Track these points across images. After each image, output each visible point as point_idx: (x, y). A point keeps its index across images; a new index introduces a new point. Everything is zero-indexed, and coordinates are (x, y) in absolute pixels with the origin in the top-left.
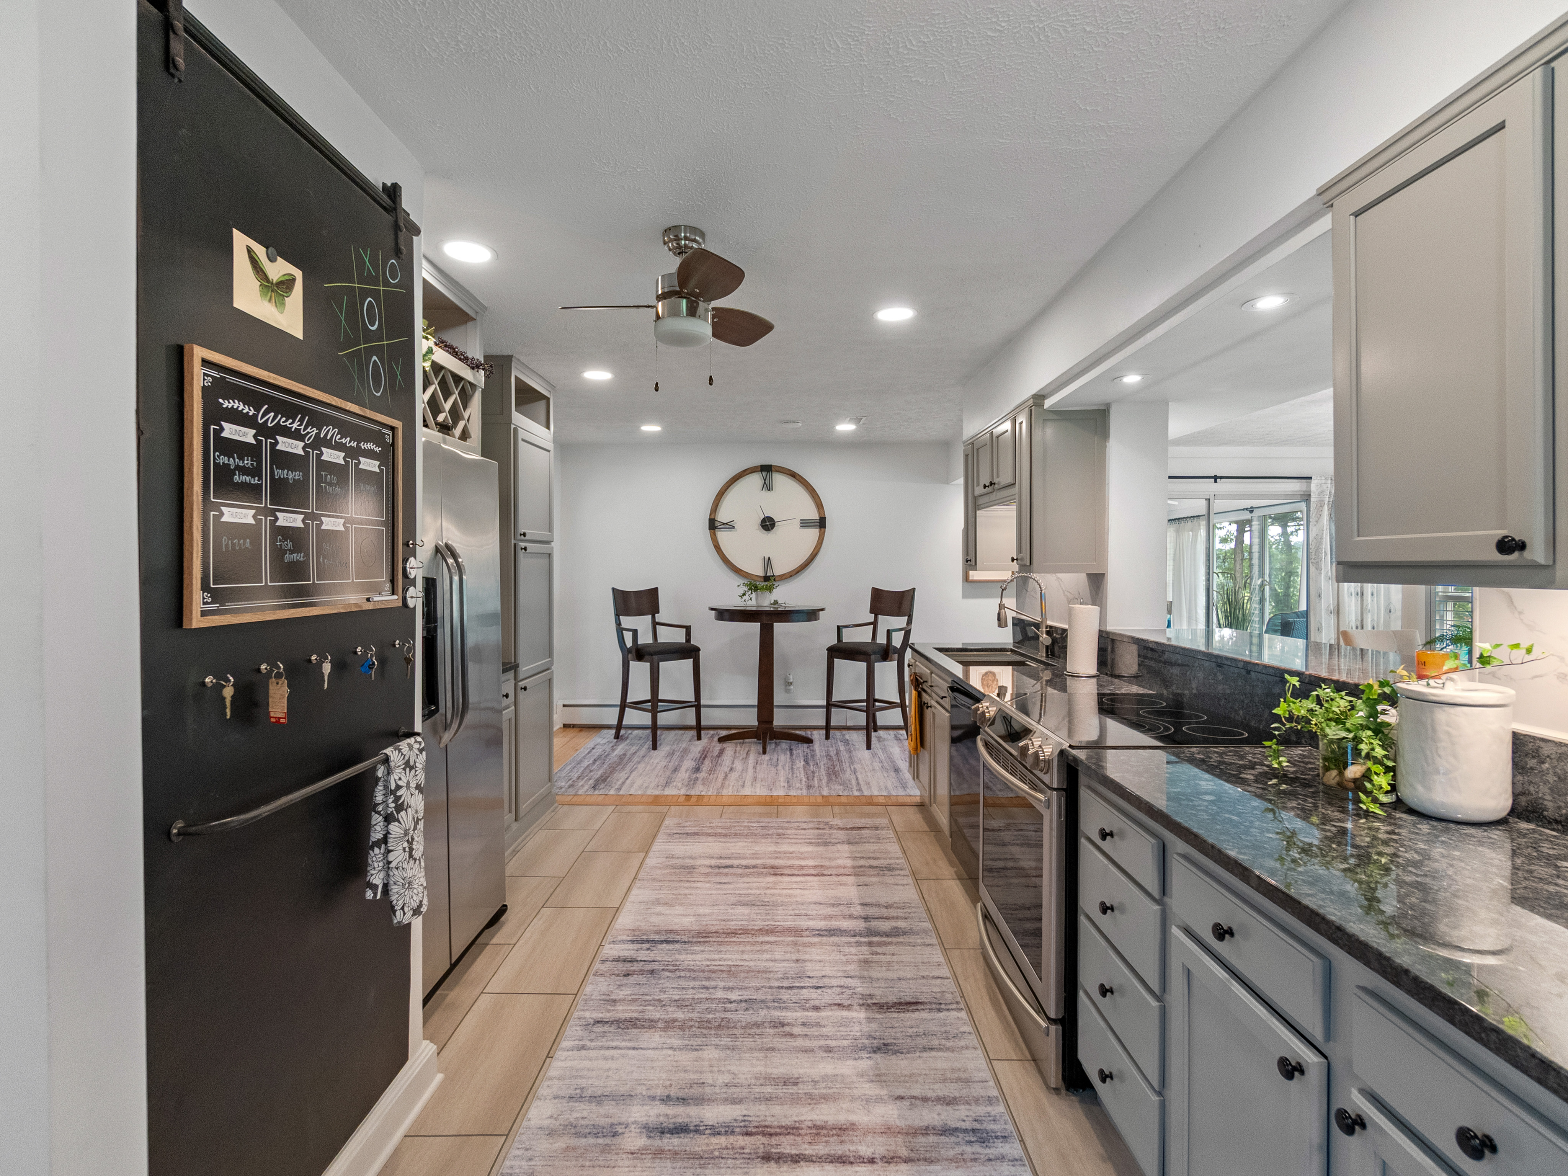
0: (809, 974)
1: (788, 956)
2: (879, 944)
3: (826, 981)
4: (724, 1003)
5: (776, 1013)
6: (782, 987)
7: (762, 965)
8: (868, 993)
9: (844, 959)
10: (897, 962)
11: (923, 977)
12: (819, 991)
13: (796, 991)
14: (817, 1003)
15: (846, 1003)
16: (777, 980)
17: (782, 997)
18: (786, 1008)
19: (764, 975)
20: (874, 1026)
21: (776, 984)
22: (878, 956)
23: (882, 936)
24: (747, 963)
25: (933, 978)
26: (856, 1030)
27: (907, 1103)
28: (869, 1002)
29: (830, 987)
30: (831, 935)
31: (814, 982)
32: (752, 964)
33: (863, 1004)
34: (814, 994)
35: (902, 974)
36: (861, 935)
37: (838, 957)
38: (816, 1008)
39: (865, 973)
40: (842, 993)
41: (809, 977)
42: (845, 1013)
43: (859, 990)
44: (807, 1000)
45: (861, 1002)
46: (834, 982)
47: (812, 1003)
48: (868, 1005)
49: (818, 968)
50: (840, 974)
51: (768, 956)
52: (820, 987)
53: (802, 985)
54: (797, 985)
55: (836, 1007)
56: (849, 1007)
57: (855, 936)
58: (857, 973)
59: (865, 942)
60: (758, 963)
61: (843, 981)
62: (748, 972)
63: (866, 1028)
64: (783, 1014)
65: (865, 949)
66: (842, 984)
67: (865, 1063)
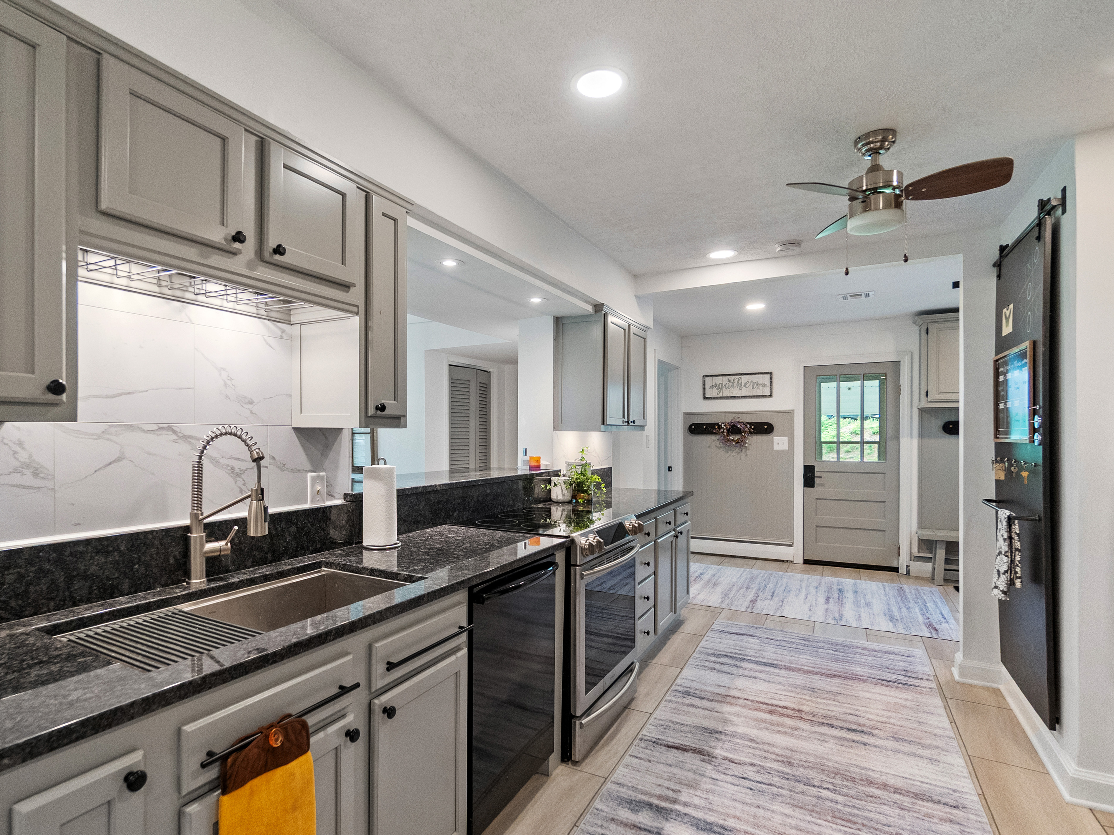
0: (751, 792)
1: (768, 814)
2: (667, 799)
3: (736, 781)
4: (835, 790)
5: (787, 770)
6: (779, 787)
7: (798, 813)
8: (704, 763)
9: (710, 796)
10: (661, 778)
11: (650, 761)
12: (745, 776)
13: (767, 781)
14: (750, 768)
15: (727, 762)
16: (782, 795)
17: (780, 780)
18: (778, 771)
19: (796, 803)
20: (713, 744)
21: (784, 792)
22: (674, 788)
23: (657, 806)
24: (814, 820)
25: (641, 758)
26: (727, 745)
27: (715, 710)
28: (707, 758)
29: (735, 776)
30: (710, 824)
31: (747, 783)
32: (809, 818)
33: (713, 757)
34: (751, 775)
35: (666, 769)
36: (679, 814)
37: (716, 798)
38: (752, 765)
39: (698, 777)
40: (726, 769)
41: (751, 789)
42: (730, 756)
43: (709, 767)
44: (758, 772)
45: (714, 759)
46: (730, 779)
47: (754, 769)
48: (709, 756)
49: (740, 794)
50: (720, 783)
51: (789, 820)
52: (743, 778)
53: (759, 785)
54: (763, 786)
55: (735, 761)
56: (725, 758)
57: (685, 814)
58: (705, 779)
59: (679, 804)
60: (801, 816)
61: (722, 777)
62: (812, 811)
63: (720, 744)
64: (781, 768)
65: (684, 797)
66: (723, 776)
67: (729, 729)
